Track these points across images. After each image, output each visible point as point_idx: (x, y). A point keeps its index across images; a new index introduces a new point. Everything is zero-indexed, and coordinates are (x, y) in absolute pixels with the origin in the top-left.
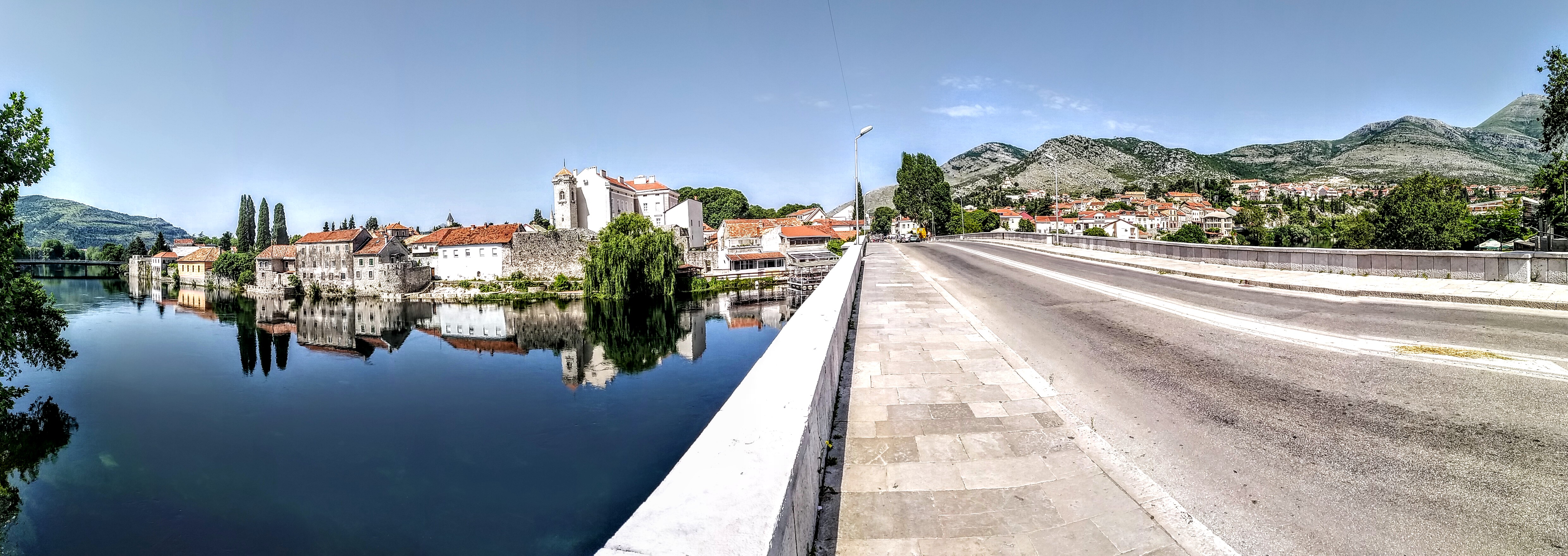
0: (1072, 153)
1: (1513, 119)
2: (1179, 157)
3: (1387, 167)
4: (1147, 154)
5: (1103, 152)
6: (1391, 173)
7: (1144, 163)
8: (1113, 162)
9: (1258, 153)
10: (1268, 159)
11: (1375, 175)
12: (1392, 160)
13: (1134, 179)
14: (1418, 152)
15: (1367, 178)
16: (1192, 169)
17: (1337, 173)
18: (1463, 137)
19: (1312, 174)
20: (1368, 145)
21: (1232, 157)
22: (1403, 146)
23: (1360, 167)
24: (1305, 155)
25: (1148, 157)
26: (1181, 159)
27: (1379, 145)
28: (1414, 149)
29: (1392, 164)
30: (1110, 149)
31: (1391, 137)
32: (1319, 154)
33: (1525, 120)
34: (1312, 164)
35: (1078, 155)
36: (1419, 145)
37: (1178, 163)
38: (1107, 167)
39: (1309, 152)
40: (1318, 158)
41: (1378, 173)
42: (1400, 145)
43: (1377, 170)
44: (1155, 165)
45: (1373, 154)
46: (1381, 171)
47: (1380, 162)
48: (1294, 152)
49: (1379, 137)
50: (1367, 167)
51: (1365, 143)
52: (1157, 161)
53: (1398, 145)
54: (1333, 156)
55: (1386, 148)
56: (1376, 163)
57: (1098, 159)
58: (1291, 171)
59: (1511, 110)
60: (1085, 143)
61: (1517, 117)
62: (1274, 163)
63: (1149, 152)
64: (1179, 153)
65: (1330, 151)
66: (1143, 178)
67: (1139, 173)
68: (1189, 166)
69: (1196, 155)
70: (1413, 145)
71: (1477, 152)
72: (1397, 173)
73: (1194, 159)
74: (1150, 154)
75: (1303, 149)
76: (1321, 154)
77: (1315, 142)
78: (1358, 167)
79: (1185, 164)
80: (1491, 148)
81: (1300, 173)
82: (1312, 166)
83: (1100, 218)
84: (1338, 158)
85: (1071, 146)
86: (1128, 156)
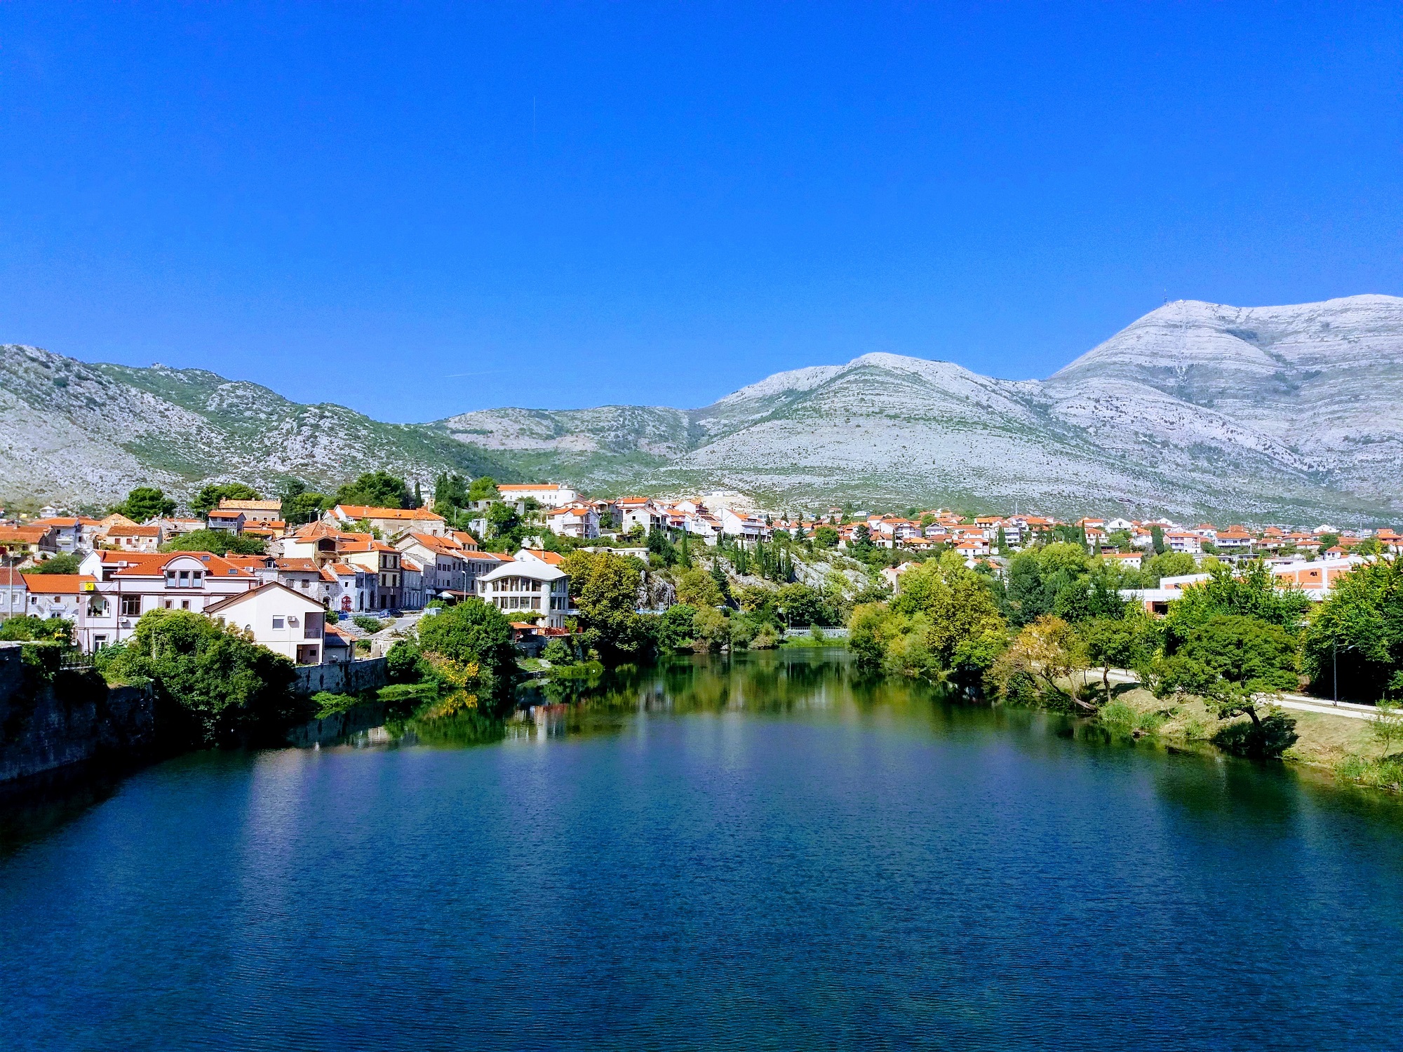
1: (1143, 361)
2: (325, 424)
3: (831, 471)
4: (241, 412)
5: (113, 398)
6: (842, 487)
7: (232, 434)
8: (141, 427)
9: (517, 427)
10: (540, 442)
11: (805, 490)
12: (842, 456)
14: (905, 438)
15: (786, 495)
16: (360, 456)
18: (1017, 403)
20: (782, 422)
21: (453, 432)
22: (869, 424)
23: (767, 472)
24: (630, 438)
25: (245, 420)
26: (332, 429)
27: (809, 421)
28: (896, 431)
29: (843, 464)
30: (133, 391)
31: (839, 403)
32: (663, 438)
33: (1176, 365)
36: (908, 420)
37: (324, 440)
40: (659, 449)
41: (809, 485)
42: (861, 421)
43: (808, 479)
45: (796, 441)
46: (818, 481)
47: (813, 461)
48: (602, 430)
49: (809, 404)
50: (782, 471)
51: (774, 417)
52: (269, 430)
53: (854, 421)
54: (693, 446)
55: (827, 431)
56: (803, 463)
57: (95, 416)
58: (598, 475)
60: (58, 370)
61: (1154, 356)
62: (556, 453)
63: (248, 409)
64: (327, 414)
65: (685, 434)
66: (226, 472)
67: (217, 459)
68: (351, 447)
69: (372, 423)
70: (891, 422)
71: (1060, 439)
72: (857, 487)
73: (365, 432)
74: (248, 414)
75: (623, 426)
76: (667, 440)
77: (650, 411)
78: (758, 471)
83: (184, 575)
86: (188, 416)
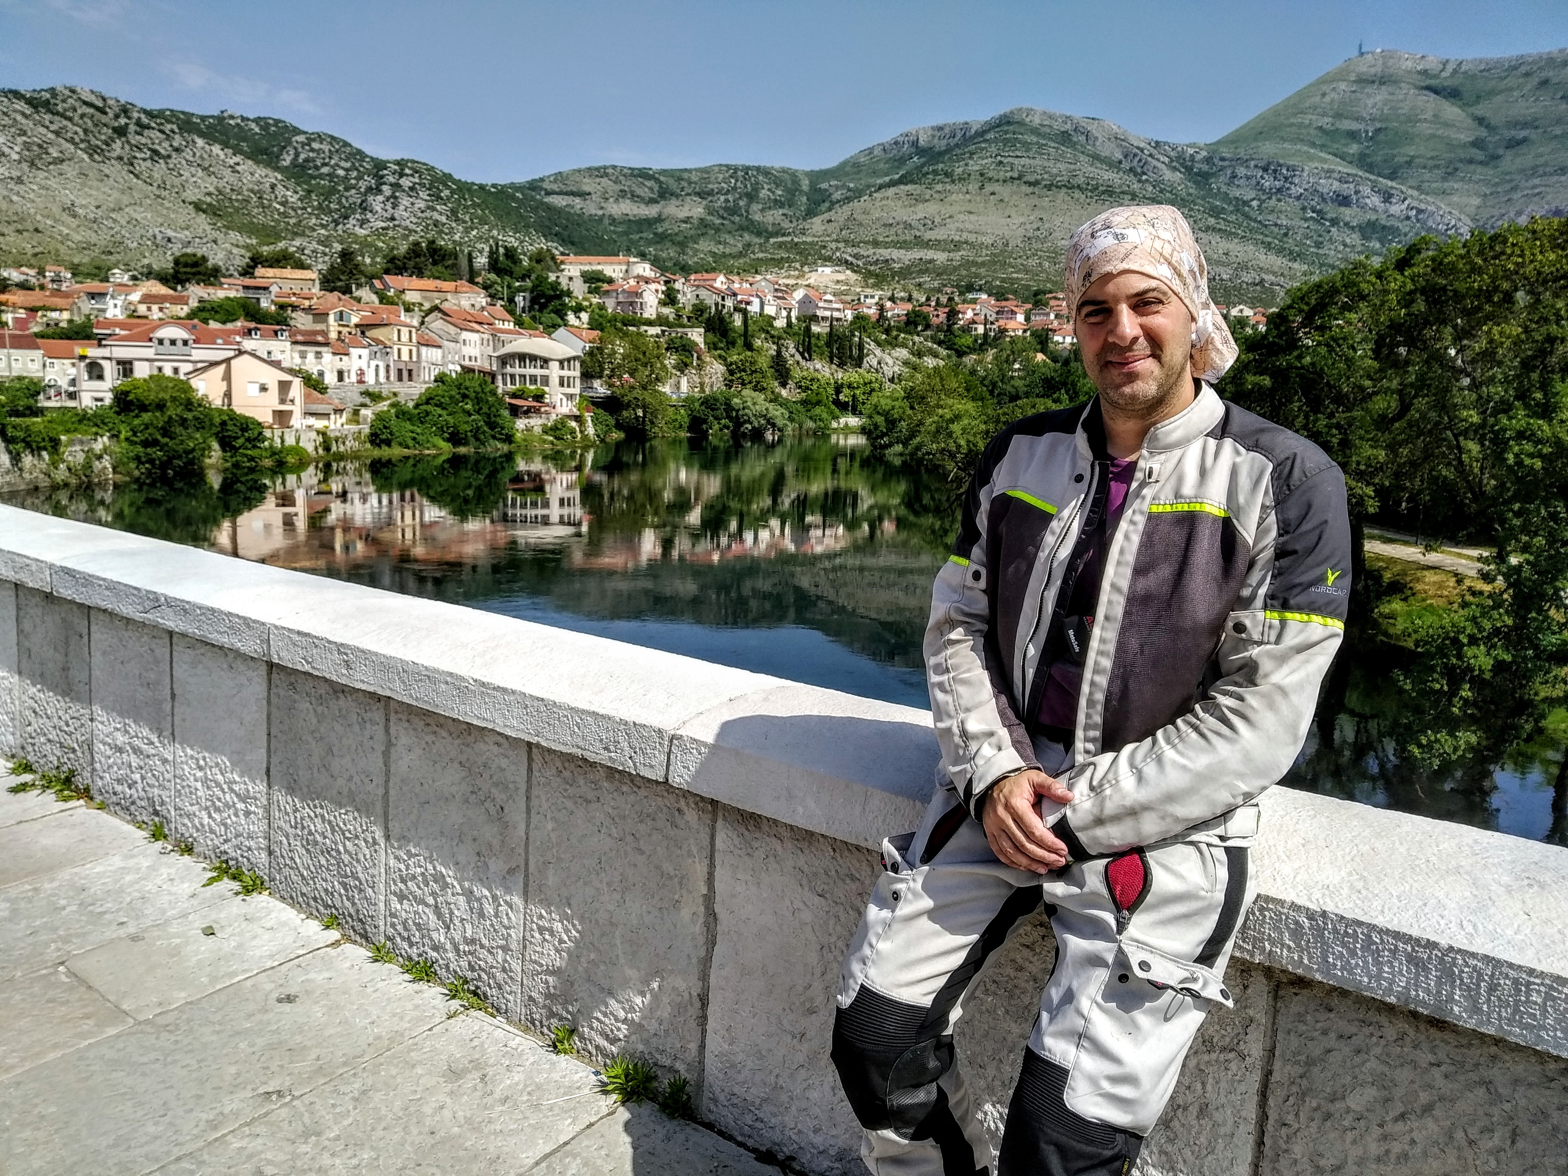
0: (72, 141)
1: (1325, 122)
2: (406, 182)
3: (957, 246)
4: (317, 168)
5: (177, 150)
6: (967, 264)
7: (309, 192)
8: (210, 184)
9: (618, 187)
10: (643, 206)
11: (925, 267)
12: (971, 227)
13: (279, 238)
14: (1043, 208)
15: (905, 273)
16: (443, 219)
17: (828, 259)
18: (1175, 169)
19: (761, 255)
20: (909, 187)
21: (548, 193)
22: (1004, 191)
23: (886, 245)
24: (741, 203)
25: (321, 177)
26: (412, 189)
27: (939, 187)
28: (1034, 200)
29: (972, 238)
30: (200, 142)
31: (974, 166)
32: (778, 204)
33: (1362, 127)
34: (760, 231)
35: (92, 150)
36: (1049, 187)
37: (405, 201)
38: (191, 195)
39: (752, 197)
40: (774, 216)
41: (931, 261)
42: (996, 187)
43: (929, 254)
44: (339, 202)
45: (922, 211)
46: (940, 257)
47: (939, 234)
48: (711, 193)
49: (941, 166)
50: (903, 245)
51: (902, 181)
52: (347, 189)
53: (989, 188)
54: (811, 213)
55: (957, 196)
56: (928, 235)
57: (159, 170)
58: (705, 246)
59: (1324, 95)
60: (117, 117)
61: (1338, 116)
62: (659, 219)
63: (325, 164)
64: (407, 171)
65: (804, 199)
66: (303, 234)
67: (292, 221)
68: (433, 209)
69: (455, 181)
70: (1030, 190)
71: (1216, 213)
72: (983, 264)
73: (447, 192)
74: (325, 170)
75: (735, 188)
76: (782, 206)
77: (766, 172)
78: (876, 244)
79: (422, 205)
80: (1255, 203)
81: (727, 251)
82: (759, 234)
83: (173, 342)
84: (826, 216)
85: (70, 119)
86: (261, 171)
